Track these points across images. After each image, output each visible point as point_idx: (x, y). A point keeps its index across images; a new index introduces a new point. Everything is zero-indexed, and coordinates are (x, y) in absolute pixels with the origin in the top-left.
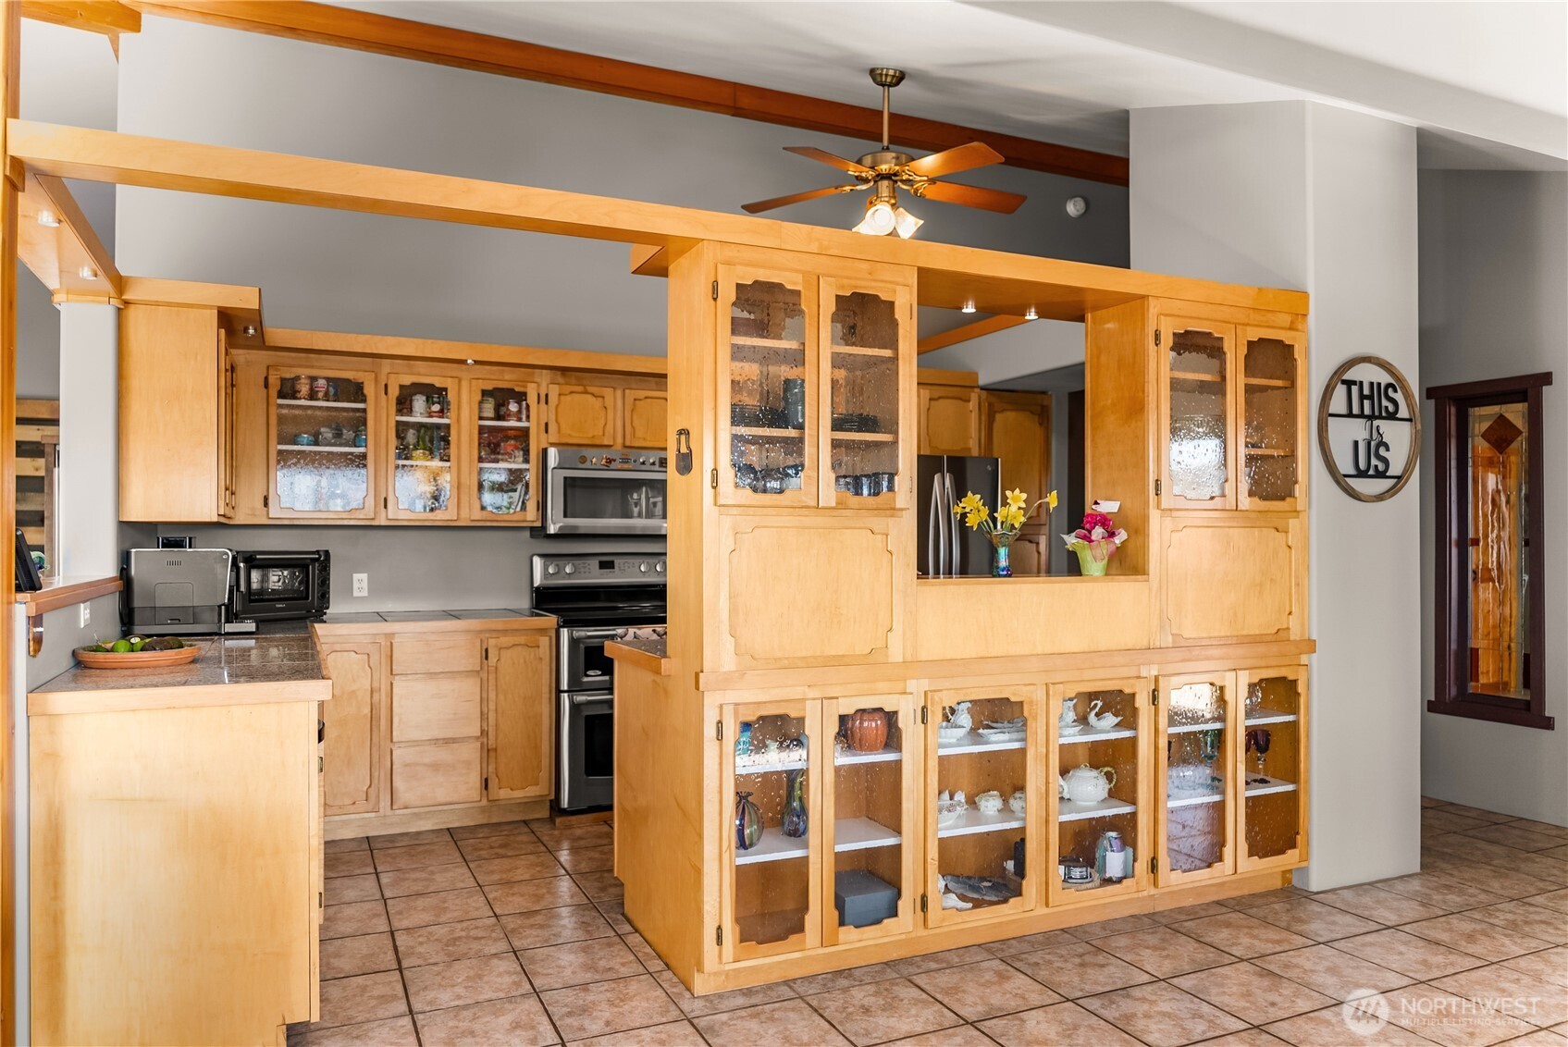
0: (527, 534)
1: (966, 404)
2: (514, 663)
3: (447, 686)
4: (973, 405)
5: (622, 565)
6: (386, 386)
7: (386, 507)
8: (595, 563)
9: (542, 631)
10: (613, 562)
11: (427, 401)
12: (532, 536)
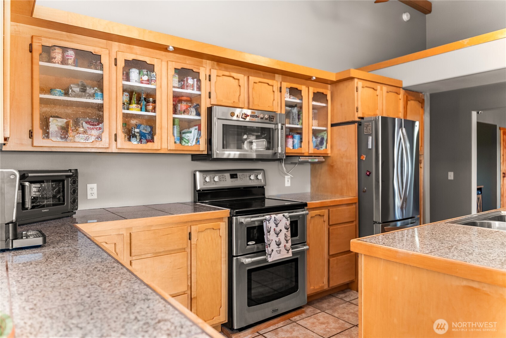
0: (190, 158)
1: (398, 95)
2: (205, 241)
3: (168, 260)
4: (401, 96)
5: (241, 176)
6: (116, 59)
7: (116, 140)
8: (227, 175)
9: (221, 219)
10: (236, 175)
11: (139, 74)
12: (193, 160)
